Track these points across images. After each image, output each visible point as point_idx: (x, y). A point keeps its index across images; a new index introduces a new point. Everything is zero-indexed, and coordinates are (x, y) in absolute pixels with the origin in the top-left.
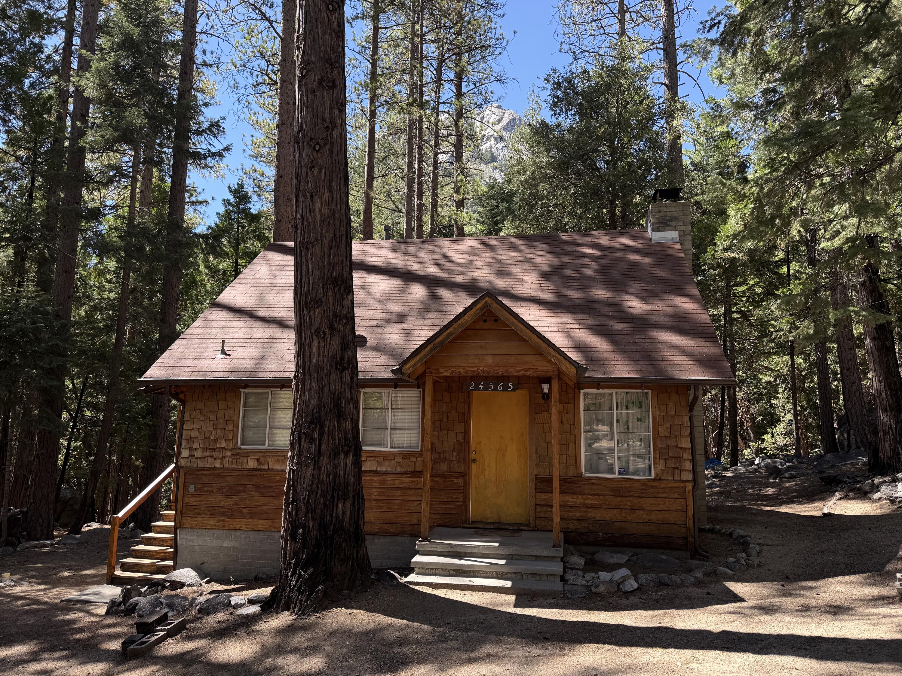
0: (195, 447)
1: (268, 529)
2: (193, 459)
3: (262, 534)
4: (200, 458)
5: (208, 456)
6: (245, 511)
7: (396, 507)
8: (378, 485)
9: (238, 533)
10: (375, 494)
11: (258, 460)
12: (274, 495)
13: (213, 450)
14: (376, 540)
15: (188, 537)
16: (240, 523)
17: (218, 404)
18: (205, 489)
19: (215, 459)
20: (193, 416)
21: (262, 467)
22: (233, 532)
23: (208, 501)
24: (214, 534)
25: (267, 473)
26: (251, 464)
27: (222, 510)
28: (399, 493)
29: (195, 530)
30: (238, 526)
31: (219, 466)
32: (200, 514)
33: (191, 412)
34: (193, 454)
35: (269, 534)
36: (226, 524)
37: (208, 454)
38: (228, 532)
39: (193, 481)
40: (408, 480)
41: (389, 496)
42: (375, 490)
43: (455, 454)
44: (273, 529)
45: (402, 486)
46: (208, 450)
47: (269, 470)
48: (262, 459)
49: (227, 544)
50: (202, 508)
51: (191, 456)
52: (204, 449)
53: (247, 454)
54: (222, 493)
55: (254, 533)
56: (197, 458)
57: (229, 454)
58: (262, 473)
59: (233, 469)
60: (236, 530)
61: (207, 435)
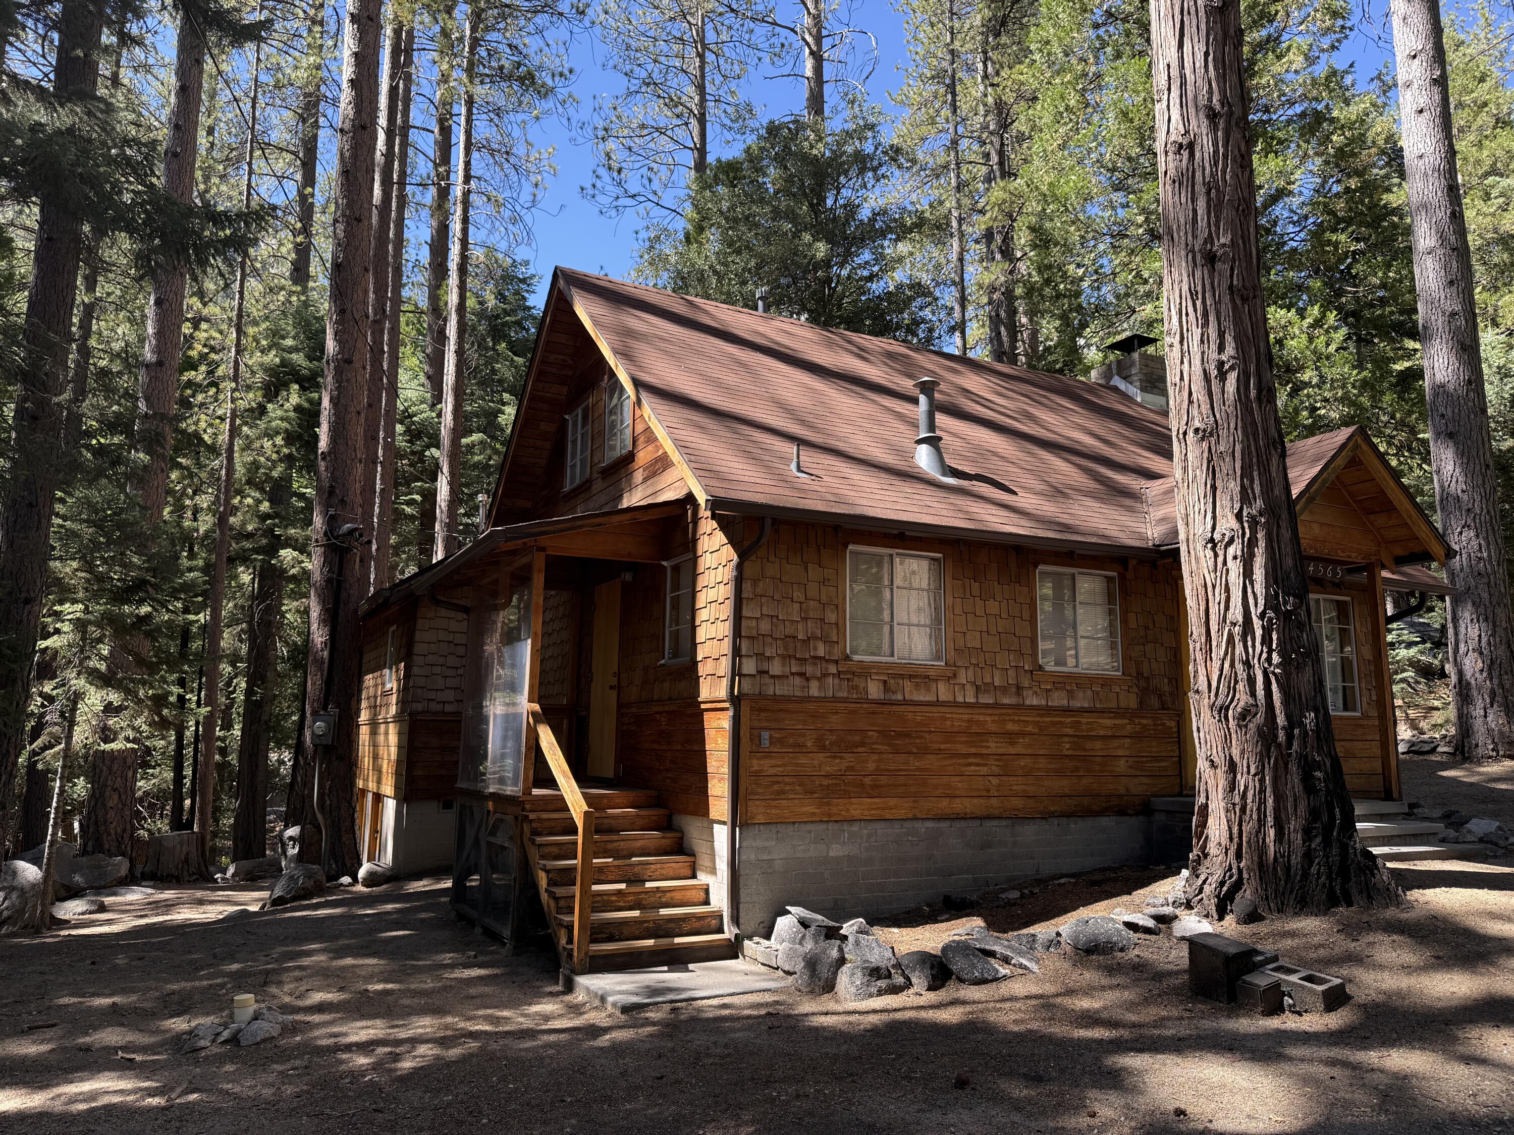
0: (768, 654)
1: (910, 816)
2: (766, 680)
3: (897, 825)
4: (779, 677)
5: (793, 674)
6: (867, 781)
7: (1097, 768)
8: (1069, 731)
9: (855, 828)
10: (1068, 746)
11: (885, 682)
12: (915, 750)
13: (803, 661)
14: (1072, 826)
15: (759, 843)
16: (858, 807)
17: (807, 570)
18: (791, 741)
19: (808, 679)
20: (759, 590)
21: (893, 698)
22: (846, 826)
23: (797, 765)
24: (810, 832)
25: (901, 708)
26: (874, 690)
27: (826, 782)
28: (1098, 745)
29: (774, 828)
30: (856, 813)
31: (816, 694)
32: (784, 792)
33: (755, 582)
34: (765, 668)
35: (908, 824)
36: (835, 810)
37: (794, 670)
38: (836, 826)
39: (764, 724)
40: (1108, 722)
41: (1085, 750)
42: (1067, 739)
43: (1166, 680)
44: (919, 816)
45: (1102, 733)
46: (793, 661)
47: (906, 702)
48: (892, 681)
49: (836, 851)
50: (787, 779)
51: (762, 672)
52: (786, 658)
53: (866, 671)
54: (823, 748)
55: (882, 825)
56: (773, 677)
57: (833, 669)
58: (894, 708)
59: (845, 700)
60: (852, 821)
61: (789, 630)
